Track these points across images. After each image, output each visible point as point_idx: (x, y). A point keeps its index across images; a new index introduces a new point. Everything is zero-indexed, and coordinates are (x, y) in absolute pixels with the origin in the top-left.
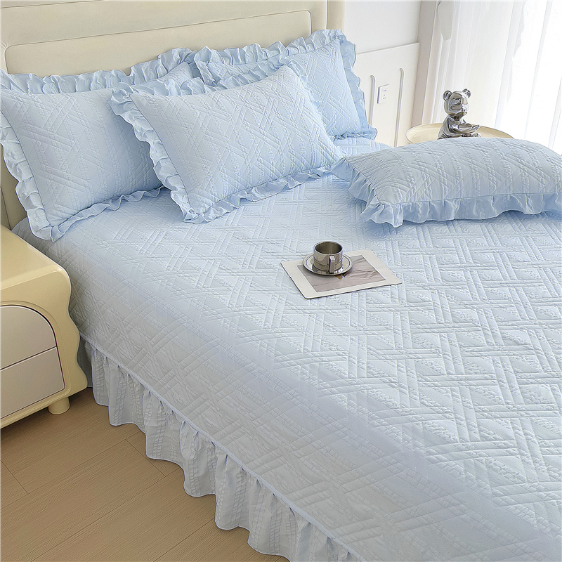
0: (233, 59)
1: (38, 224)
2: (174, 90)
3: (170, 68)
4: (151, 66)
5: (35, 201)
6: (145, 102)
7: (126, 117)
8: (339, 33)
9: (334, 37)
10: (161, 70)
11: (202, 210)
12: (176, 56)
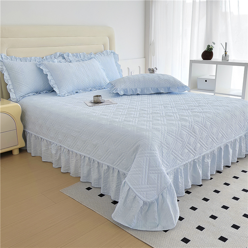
0: (77, 56)
1: (13, 97)
2: (56, 62)
3: (56, 58)
4: (50, 57)
5: (12, 90)
6: (47, 64)
7: (41, 67)
8: (113, 51)
9: (111, 52)
10: (53, 58)
11: (63, 94)
12: (58, 54)
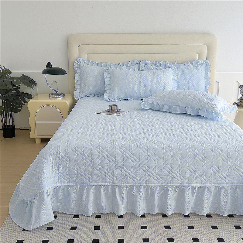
0: (156, 64)
1: (76, 95)
2: (125, 69)
3: (133, 65)
4: (127, 63)
5: (78, 90)
7: (104, 73)
8: (207, 61)
9: (204, 63)
10: (130, 65)
12: (136, 61)
